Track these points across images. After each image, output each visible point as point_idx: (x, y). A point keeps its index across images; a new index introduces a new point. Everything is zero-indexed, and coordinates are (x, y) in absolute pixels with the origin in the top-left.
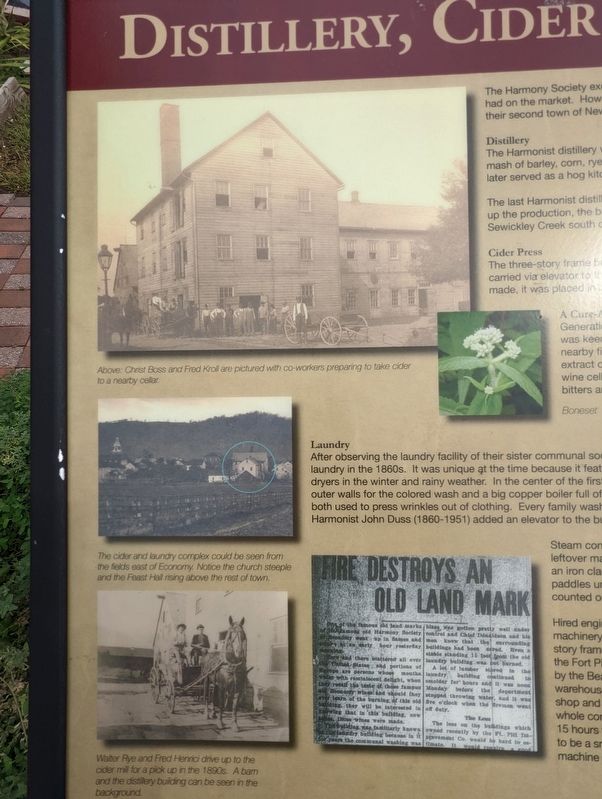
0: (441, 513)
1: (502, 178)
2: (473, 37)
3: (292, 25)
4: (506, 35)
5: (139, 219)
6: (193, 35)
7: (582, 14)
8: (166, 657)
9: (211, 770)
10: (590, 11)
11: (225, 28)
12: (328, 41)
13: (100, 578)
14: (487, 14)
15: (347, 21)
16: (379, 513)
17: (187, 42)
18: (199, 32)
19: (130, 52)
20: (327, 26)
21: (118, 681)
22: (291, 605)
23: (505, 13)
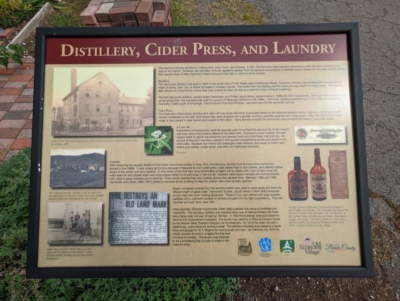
0: (144, 180)
1: (162, 91)
2: (156, 54)
3: (108, 49)
4: (164, 54)
5: (64, 100)
6: (81, 50)
7: (183, 49)
8: (67, 221)
9: (79, 252)
10: (185, 48)
11: (90, 49)
12: (117, 53)
13: (50, 199)
14: (159, 48)
15: (123, 48)
16: (127, 181)
17: (79, 52)
18: (83, 50)
19: (63, 54)
20: (117, 50)
21: (53, 228)
22: (103, 206)
23: (164, 48)
